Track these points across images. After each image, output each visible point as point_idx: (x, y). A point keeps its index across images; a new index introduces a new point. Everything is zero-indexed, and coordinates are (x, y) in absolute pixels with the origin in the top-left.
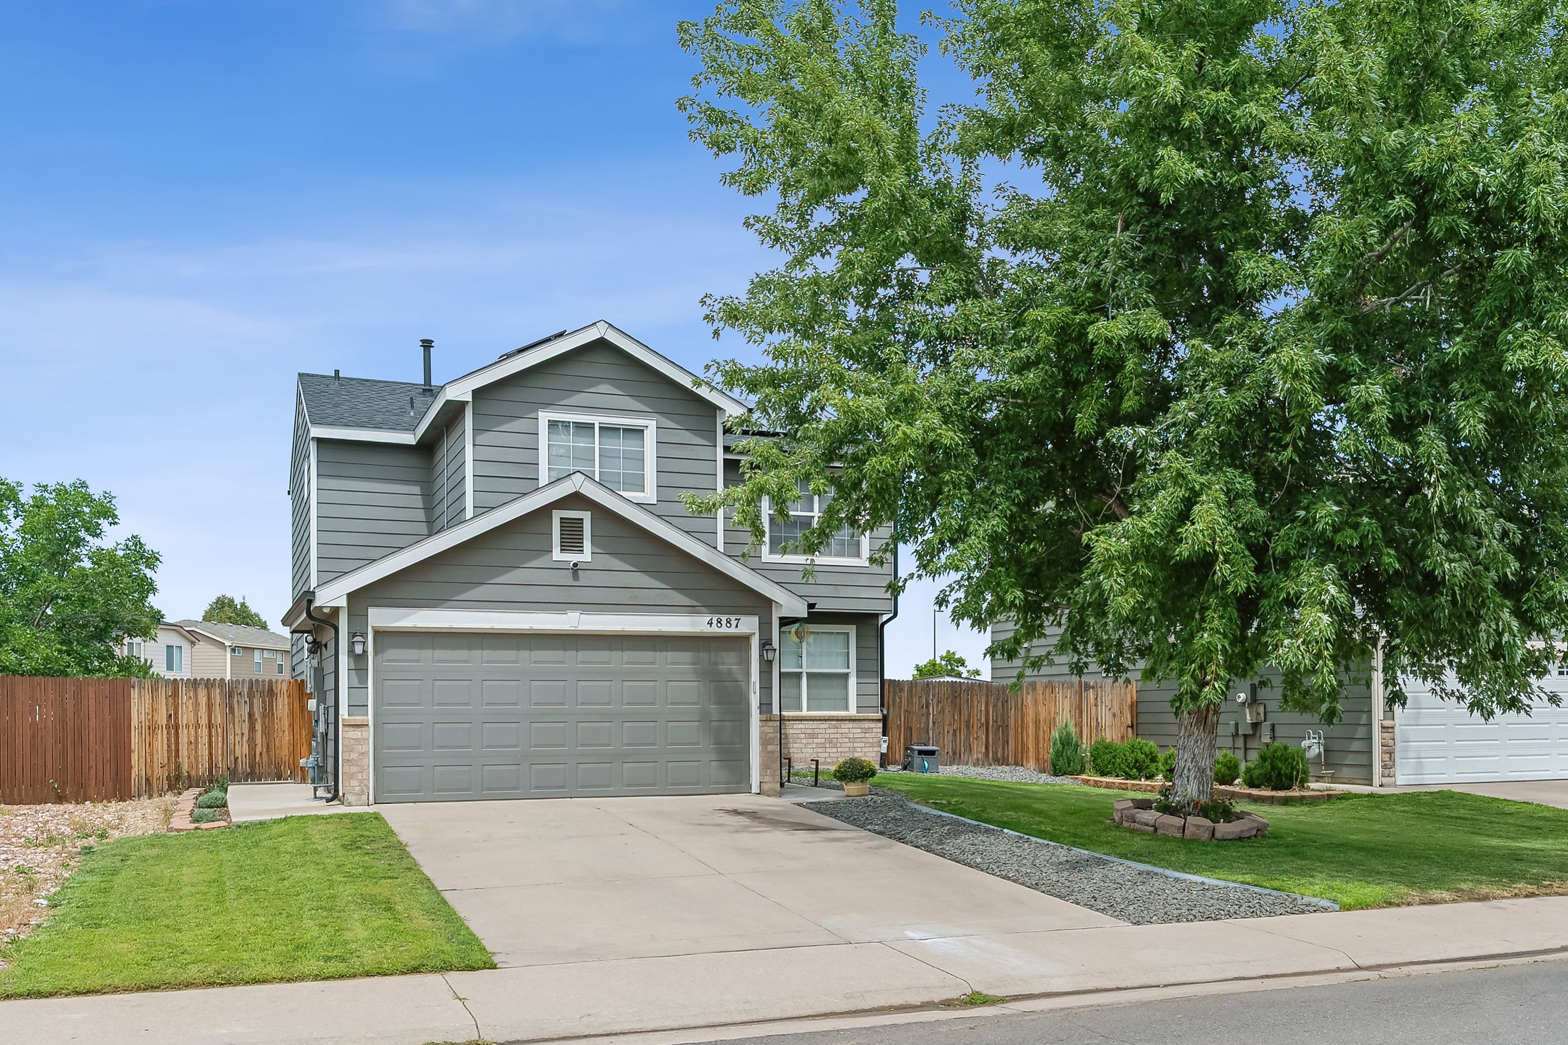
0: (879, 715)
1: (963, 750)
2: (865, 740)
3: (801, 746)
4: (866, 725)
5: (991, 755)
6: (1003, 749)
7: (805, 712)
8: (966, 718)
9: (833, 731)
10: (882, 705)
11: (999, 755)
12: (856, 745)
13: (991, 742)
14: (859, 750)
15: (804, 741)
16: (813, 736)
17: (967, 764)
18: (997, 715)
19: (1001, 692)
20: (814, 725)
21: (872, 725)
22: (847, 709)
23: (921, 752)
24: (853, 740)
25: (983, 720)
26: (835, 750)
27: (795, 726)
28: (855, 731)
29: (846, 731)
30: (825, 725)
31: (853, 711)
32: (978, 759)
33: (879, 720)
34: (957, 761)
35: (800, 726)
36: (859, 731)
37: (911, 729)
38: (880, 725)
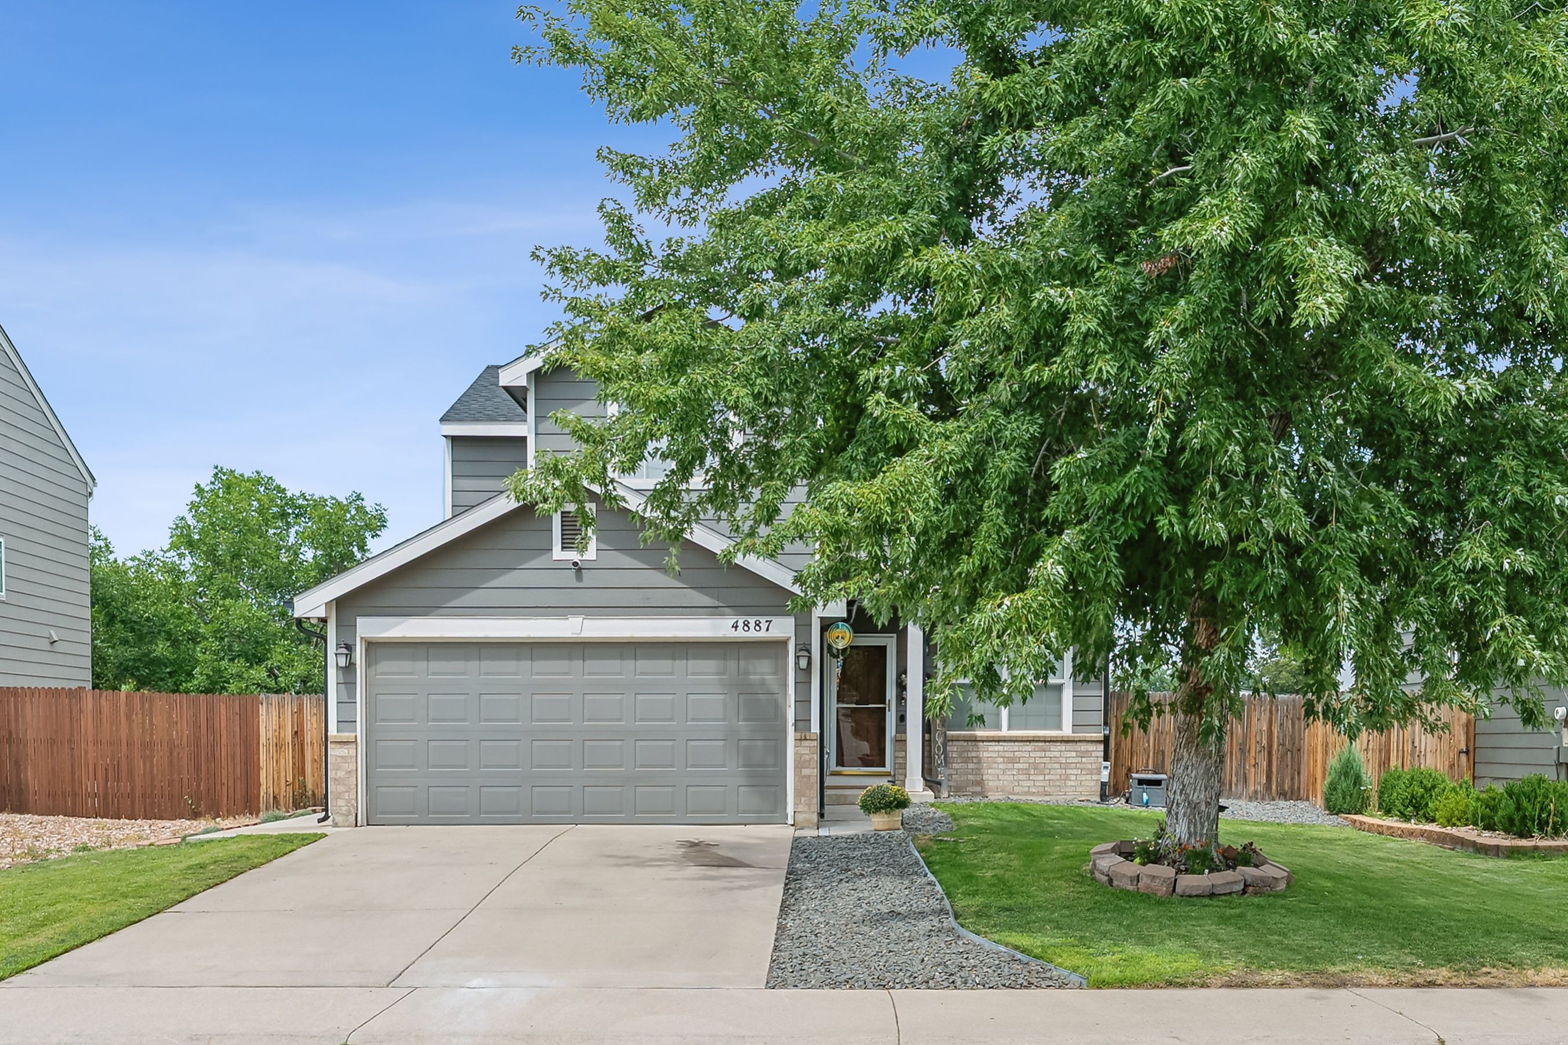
0: (1100, 736)
1: (1234, 779)
2: (1082, 766)
3: (997, 772)
4: (1084, 747)
5: (1274, 787)
6: (1292, 779)
7: (1004, 732)
8: (1240, 740)
9: (1039, 754)
10: (1106, 723)
11: (1286, 787)
12: (1069, 772)
13: (1274, 770)
14: (1074, 778)
15: (1001, 766)
16: (1013, 760)
17: (1240, 797)
18: (1284, 736)
19: (1291, 707)
20: (1016, 746)
21: (1091, 747)
22: (1060, 728)
23: (1141, 782)
24: (1065, 766)
25: (1265, 742)
26: (1041, 778)
27: (990, 749)
28: (1069, 754)
29: (1057, 754)
30: (1029, 747)
31: (1067, 730)
32: (1256, 792)
33: (1099, 742)
34: (1226, 793)
35: (996, 748)
36: (1074, 754)
38: (1101, 747)
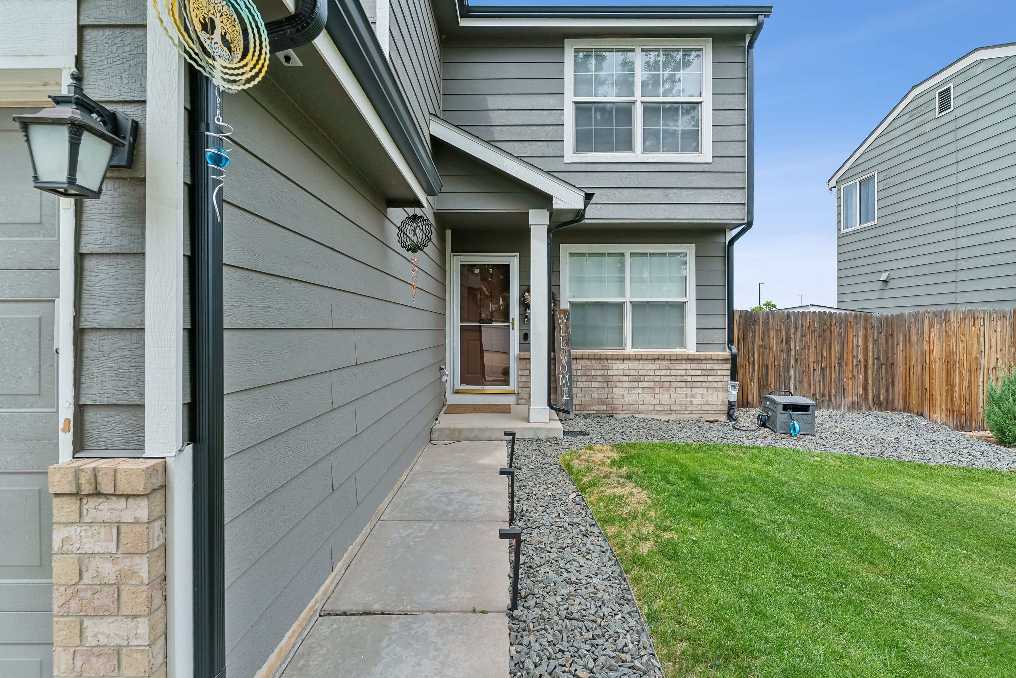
0: (726, 354)
1: (833, 391)
2: (707, 385)
3: (623, 390)
4: (709, 366)
5: (870, 398)
6: (887, 390)
7: (629, 350)
8: (838, 355)
9: (664, 373)
10: (731, 342)
11: (882, 398)
12: (695, 390)
13: (870, 382)
14: (699, 396)
15: (626, 385)
16: (637, 379)
17: (839, 407)
18: (879, 351)
19: (884, 325)
20: (640, 365)
21: (717, 366)
22: (683, 345)
23: (786, 407)
24: (692, 384)
25: (861, 357)
26: (667, 396)
27: (615, 367)
28: (694, 373)
29: (682, 373)
30: (654, 366)
31: (691, 348)
32: (854, 403)
33: (727, 360)
34: (825, 404)
35: (621, 367)
36: (699, 373)
37: (767, 366)
38: (728, 366)
